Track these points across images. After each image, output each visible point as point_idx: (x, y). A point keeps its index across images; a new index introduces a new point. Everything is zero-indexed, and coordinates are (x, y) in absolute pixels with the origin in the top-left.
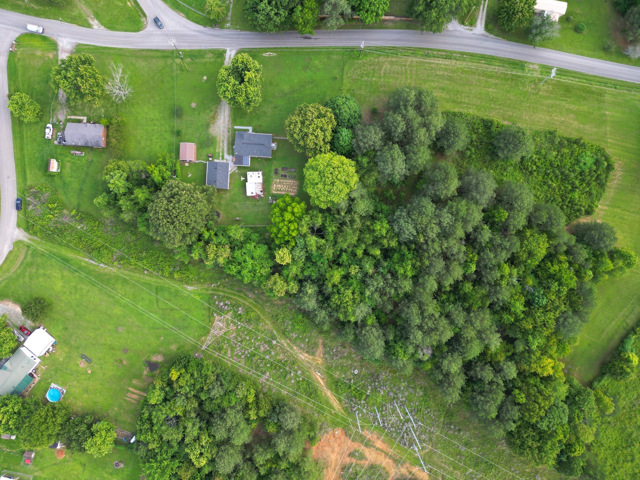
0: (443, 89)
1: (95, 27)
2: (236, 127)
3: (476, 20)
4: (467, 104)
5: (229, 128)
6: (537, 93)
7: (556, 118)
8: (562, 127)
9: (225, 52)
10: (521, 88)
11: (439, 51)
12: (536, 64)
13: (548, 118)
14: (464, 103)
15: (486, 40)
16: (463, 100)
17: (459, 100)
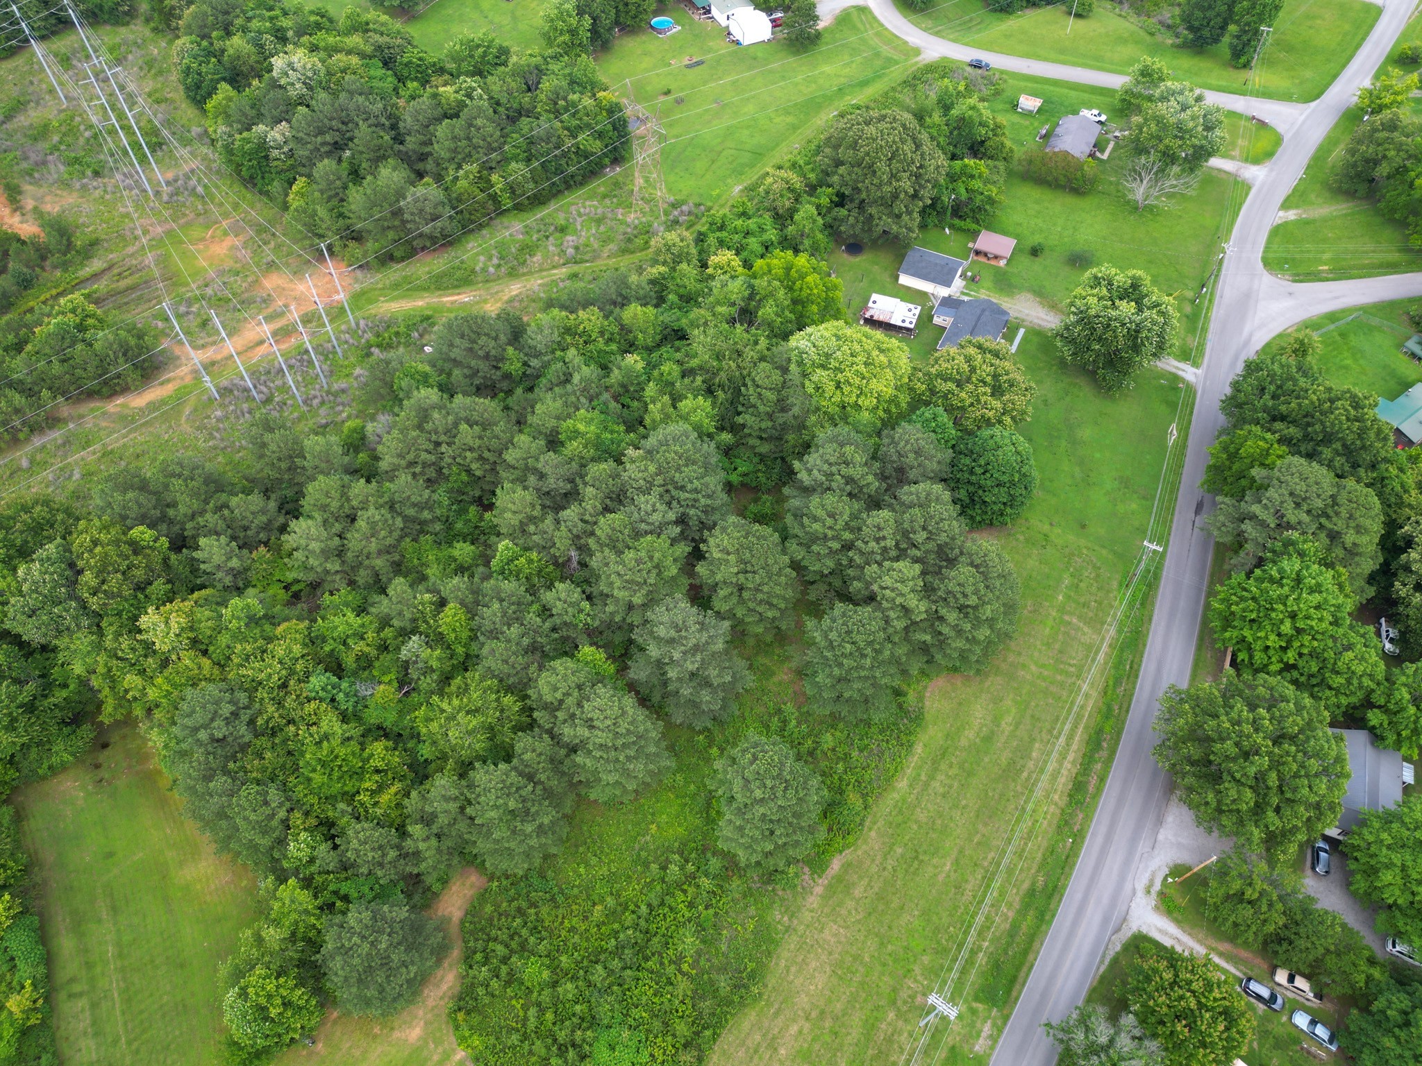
0: (988, 739)
1: (1281, 213)
2: (1022, 331)
3: (1178, 922)
4: (926, 785)
5: (1023, 321)
6: (893, 1003)
7: (794, 1029)
8: (758, 1037)
9: (1196, 365)
10: (926, 959)
11: (1102, 779)
12: (992, 1048)
13: (803, 1001)
14: (932, 777)
15: (1106, 920)
16: (940, 777)
17: (943, 766)
